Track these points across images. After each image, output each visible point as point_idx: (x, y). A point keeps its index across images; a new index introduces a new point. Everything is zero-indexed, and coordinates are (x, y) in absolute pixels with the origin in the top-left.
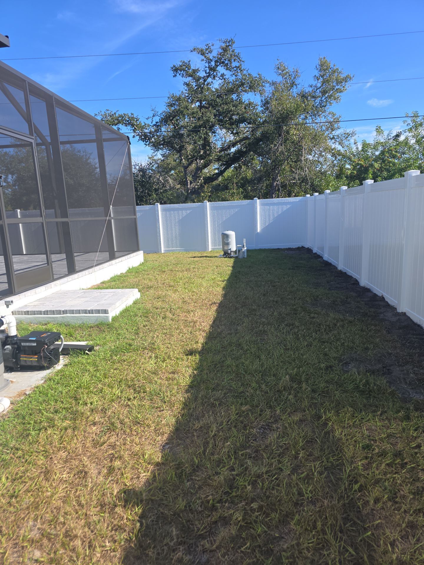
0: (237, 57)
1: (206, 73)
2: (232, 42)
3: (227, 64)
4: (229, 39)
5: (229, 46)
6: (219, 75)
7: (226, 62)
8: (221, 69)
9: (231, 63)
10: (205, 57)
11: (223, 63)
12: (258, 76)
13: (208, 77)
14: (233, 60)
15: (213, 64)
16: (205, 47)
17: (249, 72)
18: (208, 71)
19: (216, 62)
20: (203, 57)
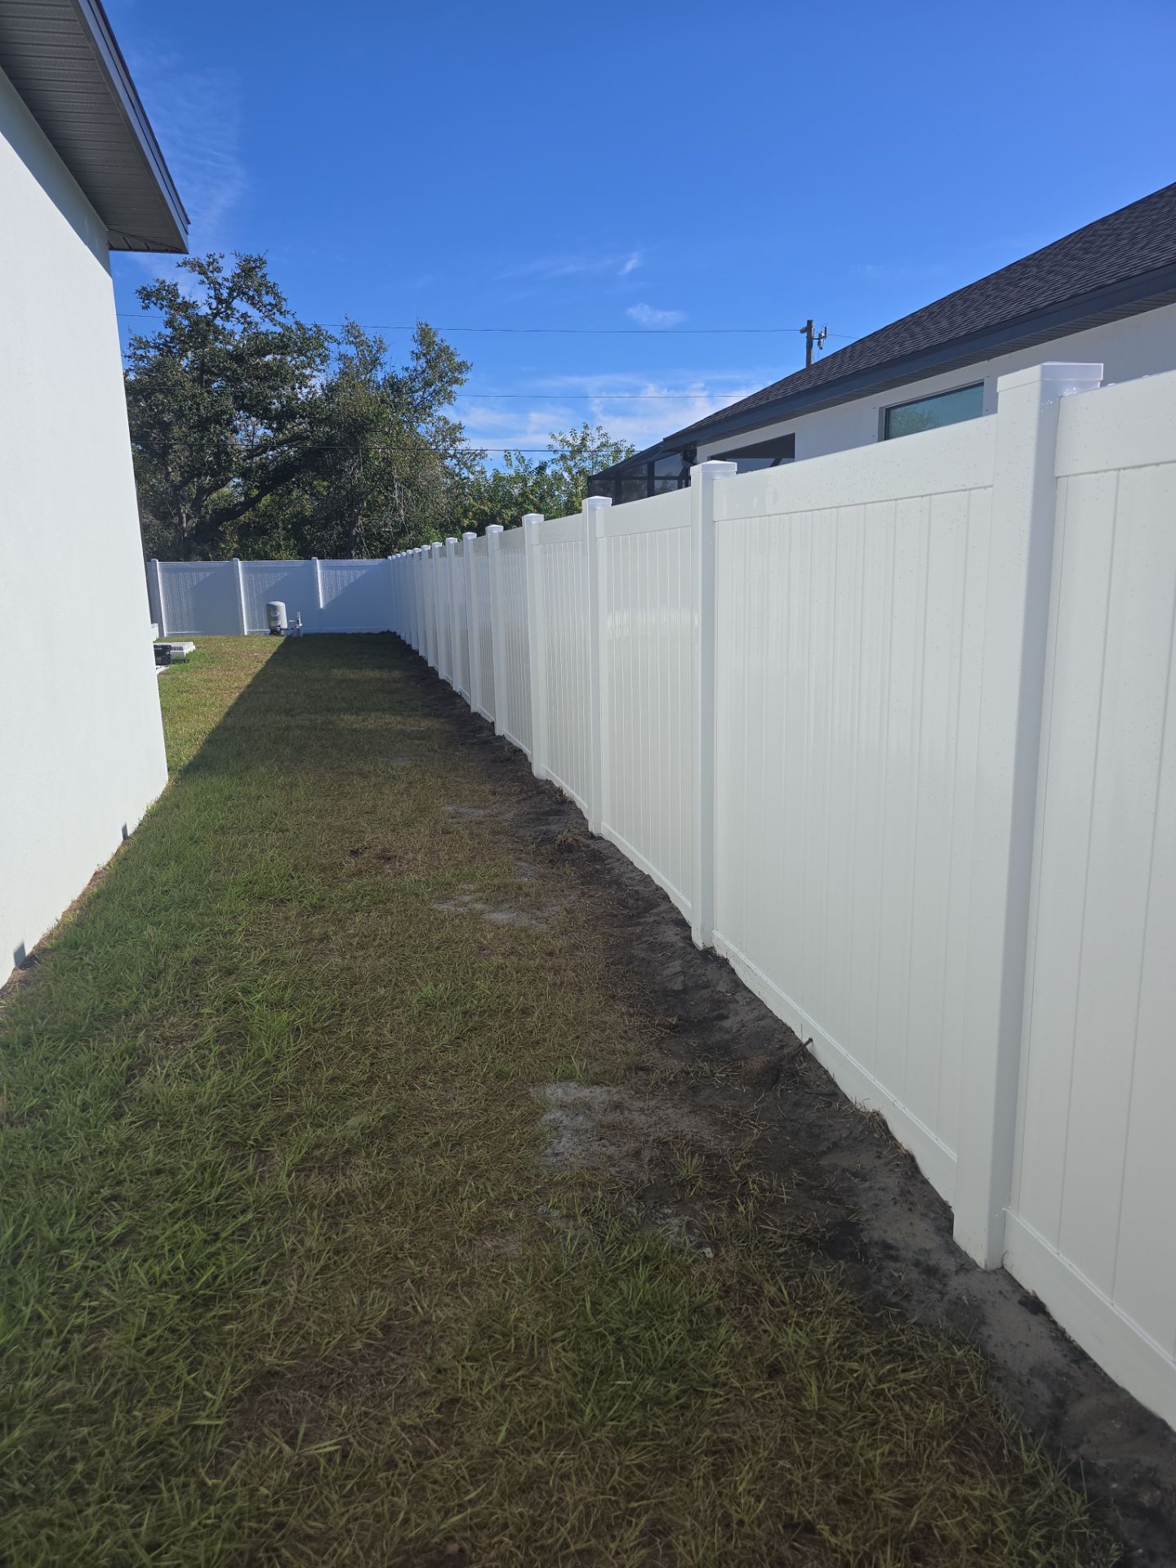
0: (271, 290)
1: (210, 308)
2: (262, 262)
3: (253, 297)
4: (255, 256)
5: (254, 268)
6: (238, 315)
7: (251, 293)
8: (240, 305)
9: (260, 295)
10: (208, 278)
11: (244, 294)
12: (314, 329)
13: (215, 316)
14: (263, 292)
15: (225, 293)
16: (207, 259)
17: (298, 318)
18: (214, 306)
19: (231, 290)
20: (202, 277)
